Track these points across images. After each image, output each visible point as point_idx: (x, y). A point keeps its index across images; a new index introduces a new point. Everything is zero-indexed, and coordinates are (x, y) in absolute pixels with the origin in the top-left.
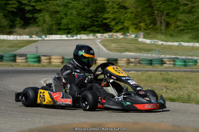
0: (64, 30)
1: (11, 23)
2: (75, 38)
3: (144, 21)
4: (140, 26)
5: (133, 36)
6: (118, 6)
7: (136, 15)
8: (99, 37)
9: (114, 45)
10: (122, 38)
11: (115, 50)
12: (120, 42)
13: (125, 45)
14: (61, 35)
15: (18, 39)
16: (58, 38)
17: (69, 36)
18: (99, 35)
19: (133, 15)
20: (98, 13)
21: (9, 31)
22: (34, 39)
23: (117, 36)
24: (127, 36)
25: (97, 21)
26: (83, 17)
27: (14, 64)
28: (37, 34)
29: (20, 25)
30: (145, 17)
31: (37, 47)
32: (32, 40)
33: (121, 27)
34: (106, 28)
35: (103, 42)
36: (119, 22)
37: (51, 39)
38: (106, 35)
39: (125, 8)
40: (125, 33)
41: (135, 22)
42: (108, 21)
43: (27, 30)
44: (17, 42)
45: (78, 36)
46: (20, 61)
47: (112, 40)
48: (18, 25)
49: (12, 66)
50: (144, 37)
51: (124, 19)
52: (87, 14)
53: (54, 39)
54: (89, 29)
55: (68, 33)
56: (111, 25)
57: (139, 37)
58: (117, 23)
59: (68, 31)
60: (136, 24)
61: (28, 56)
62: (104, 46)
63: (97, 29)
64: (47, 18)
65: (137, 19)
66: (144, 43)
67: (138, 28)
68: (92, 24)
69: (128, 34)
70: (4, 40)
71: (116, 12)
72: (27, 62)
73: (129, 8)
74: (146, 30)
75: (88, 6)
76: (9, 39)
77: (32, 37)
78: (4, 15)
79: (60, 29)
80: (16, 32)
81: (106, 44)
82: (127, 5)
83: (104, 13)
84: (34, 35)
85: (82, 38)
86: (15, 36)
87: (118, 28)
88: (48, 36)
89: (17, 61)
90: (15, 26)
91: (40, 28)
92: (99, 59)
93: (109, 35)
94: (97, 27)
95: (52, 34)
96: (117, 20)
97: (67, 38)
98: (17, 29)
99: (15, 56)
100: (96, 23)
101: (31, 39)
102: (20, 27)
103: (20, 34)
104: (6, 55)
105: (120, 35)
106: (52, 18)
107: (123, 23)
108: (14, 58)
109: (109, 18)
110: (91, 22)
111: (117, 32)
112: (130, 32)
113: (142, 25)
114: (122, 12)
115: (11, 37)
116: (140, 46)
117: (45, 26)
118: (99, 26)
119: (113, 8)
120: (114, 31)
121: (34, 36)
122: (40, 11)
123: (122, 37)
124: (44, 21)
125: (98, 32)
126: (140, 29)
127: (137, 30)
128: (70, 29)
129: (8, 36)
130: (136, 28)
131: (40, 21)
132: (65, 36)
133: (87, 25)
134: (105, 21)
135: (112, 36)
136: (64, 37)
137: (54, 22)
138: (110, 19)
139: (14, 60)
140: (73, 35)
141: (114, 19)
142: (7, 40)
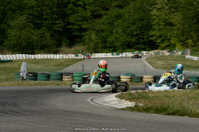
0: (109, 48)
1: (57, 43)
2: (120, 55)
3: (192, 37)
4: (188, 43)
5: (180, 53)
6: (164, 23)
7: (183, 32)
8: (144, 54)
9: (160, 63)
10: (168, 56)
11: (161, 67)
12: (166, 60)
13: (171, 62)
14: (107, 53)
15: (64, 58)
16: (103, 57)
17: (114, 54)
18: (144, 53)
19: (180, 32)
20: (144, 31)
21: (55, 50)
22: (79, 58)
23: (162, 53)
24: (173, 53)
25: (143, 39)
26: (128, 35)
27: (61, 82)
28: (82, 53)
29: (66, 44)
30: (192, 34)
31: (83, 66)
32: (78, 59)
33: (168, 44)
34: (152, 46)
35: (149, 60)
36: (165, 39)
37: (96, 57)
38: (152, 52)
39: (171, 24)
40: (171, 50)
41: (181, 39)
42: (154, 38)
43: (73, 49)
44: (63, 61)
45: (124, 53)
46: (66, 79)
47: (157, 57)
48: (64, 44)
49: (59, 85)
50: (191, 54)
51: (170, 36)
52: (133, 32)
53: (99, 57)
54: (135, 47)
55: (114, 51)
56: (157, 42)
57: (187, 54)
58: (163, 41)
59: (114, 49)
60: (183, 41)
61: (75, 74)
62: (150, 63)
63: (143, 46)
64: (93, 36)
65: (183, 36)
66: (192, 60)
67: (185, 45)
68: (137, 41)
69: (175, 52)
70: (50, 59)
71: (162, 29)
72: (73, 80)
73: (176, 25)
74: (193, 46)
75: (133, 24)
76: (55, 58)
77: (78, 56)
78: (50, 35)
79: (105, 48)
80: (62, 51)
81: (153, 61)
82: (174, 21)
83: (150, 31)
84: (79, 53)
85: (128, 56)
86: (61, 55)
87: (164, 45)
88: (94, 54)
89: (63, 79)
90: (61, 44)
91: (86, 46)
92: (145, 76)
93: (154, 53)
94: (143, 45)
95: (97, 52)
96: (163, 37)
97: (112, 56)
98: (64, 48)
99: (62, 75)
100: (142, 41)
101: (77, 57)
102: (66, 46)
103: (66, 53)
104: (53, 74)
105: (166, 53)
106: (98, 36)
107: (169, 40)
108: (60, 77)
109: (155, 35)
110: (137, 39)
111: (163, 49)
112: (177, 49)
113: (189, 41)
114: (168, 29)
115: (58, 56)
116: (188, 63)
117: (90, 44)
118: (144, 43)
119: (159, 25)
120: (160, 48)
121: (79, 55)
122: (86, 30)
123: (168, 54)
124: (90, 39)
125: (144, 49)
126: (187, 46)
127: (184, 47)
128: (116, 47)
129: (55, 55)
130: (183, 45)
131: (86, 39)
132: (111, 54)
133: (133, 42)
134: (150, 38)
135: (158, 53)
136: (109, 55)
137: (100, 40)
138: (157, 37)
139: (61, 79)
140: (119, 53)
141: (160, 36)
142: (53, 59)
